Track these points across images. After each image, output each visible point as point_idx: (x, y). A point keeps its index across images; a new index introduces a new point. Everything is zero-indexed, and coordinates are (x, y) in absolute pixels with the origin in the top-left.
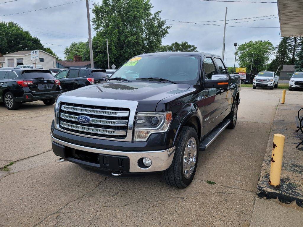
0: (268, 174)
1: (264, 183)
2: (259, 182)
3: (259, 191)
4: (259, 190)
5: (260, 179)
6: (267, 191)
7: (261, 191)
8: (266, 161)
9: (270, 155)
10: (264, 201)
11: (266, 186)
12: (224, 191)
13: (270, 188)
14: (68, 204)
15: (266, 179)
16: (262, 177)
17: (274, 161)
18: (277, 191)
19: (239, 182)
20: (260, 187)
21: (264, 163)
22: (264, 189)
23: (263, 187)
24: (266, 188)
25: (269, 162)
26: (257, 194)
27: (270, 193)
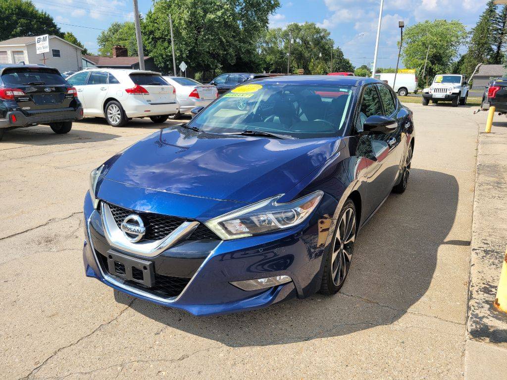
0: (488, 285)
1: (483, 307)
2: (472, 302)
3: (474, 324)
5: (474, 296)
6: (492, 327)
7: (478, 326)
8: (477, 251)
10: (485, 345)
11: (488, 312)
13: (499, 319)
15: (486, 295)
16: (477, 291)
20: (476, 316)
22: (485, 320)
23: (484, 317)
24: (491, 318)
25: (484, 255)
26: (469, 330)
27: (502, 331)
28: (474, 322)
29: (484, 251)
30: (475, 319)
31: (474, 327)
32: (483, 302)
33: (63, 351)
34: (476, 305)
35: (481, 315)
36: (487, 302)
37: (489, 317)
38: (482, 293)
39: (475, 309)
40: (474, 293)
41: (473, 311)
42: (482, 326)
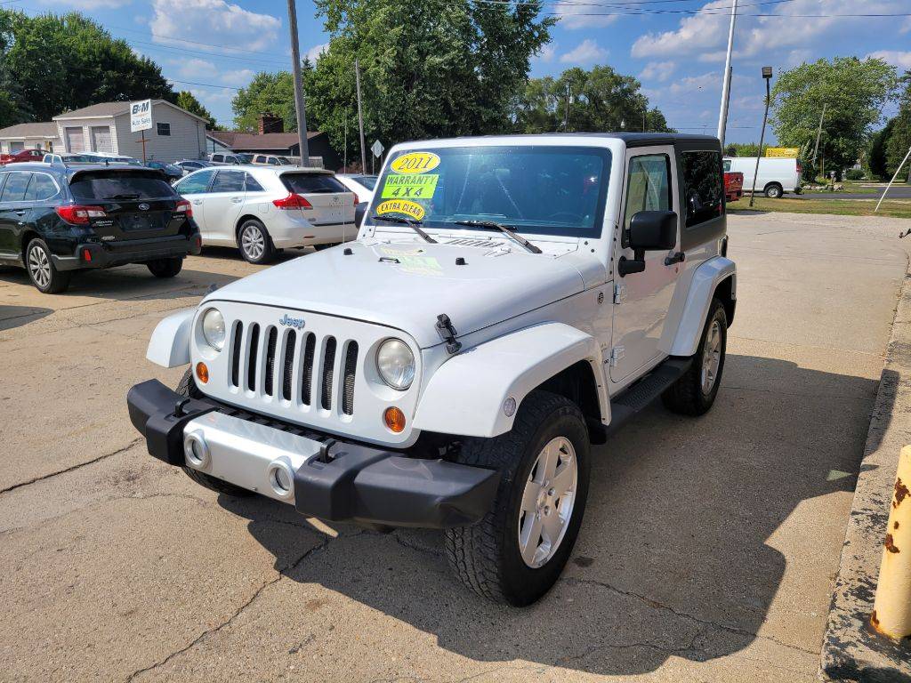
0: (868, 582)
1: (850, 625)
2: (834, 615)
3: (831, 656)
4: (834, 652)
5: (838, 603)
6: (861, 662)
7: (838, 660)
8: (859, 517)
11: (859, 635)
12: (698, 642)
13: (876, 649)
15: (860, 602)
16: (845, 595)
17: (895, 550)
18: (904, 664)
19: (758, 603)
20: (836, 641)
22: (851, 650)
23: (849, 643)
24: (861, 647)
25: (871, 524)
26: (824, 667)
27: (878, 670)
28: (832, 652)
29: (872, 517)
30: (833, 647)
31: (831, 661)
32: (853, 616)
33: (141, 675)
34: (838, 620)
35: (843, 640)
36: (860, 616)
37: (858, 643)
38: (854, 598)
39: (835, 628)
40: (840, 597)
41: (832, 632)
42: (844, 661)
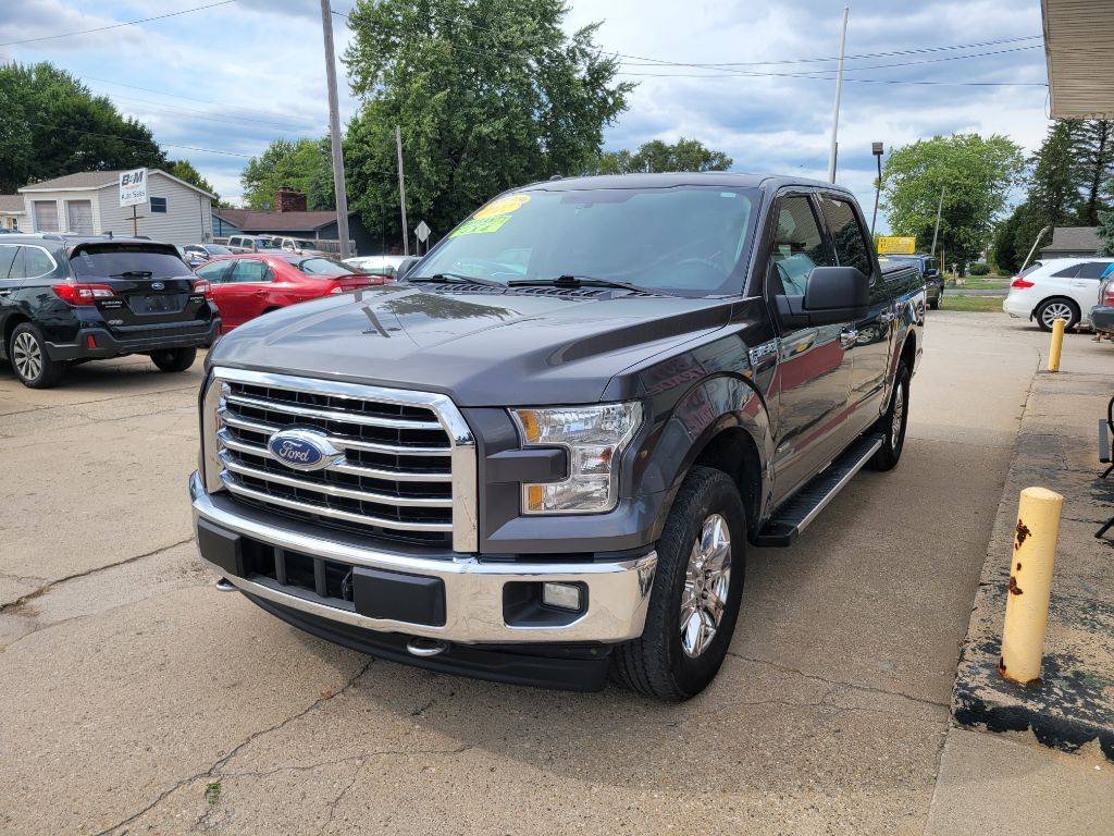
0: (995, 639)
1: (978, 673)
2: (962, 666)
3: (960, 701)
4: (963, 696)
5: (966, 657)
6: (989, 702)
7: (967, 703)
8: (987, 587)
9: (1004, 565)
10: (979, 736)
11: (987, 681)
12: (829, 698)
13: (1003, 691)
14: (248, 740)
15: (987, 655)
16: (973, 650)
17: (1019, 592)
18: (1030, 702)
19: (886, 666)
20: (965, 686)
21: (980, 594)
22: (978, 693)
23: (977, 687)
24: (988, 690)
25: (998, 593)
26: (954, 712)
27: (1004, 708)
28: (961, 696)
29: (1000, 587)
30: (962, 691)
31: (960, 705)
32: (981, 666)
34: (966, 670)
35: (972, 685)
36: (987, 666)
37: (986, 687)
38: (982, 652)
39: (964, 676)
40: (968, 652)
41: (960, 679)
42: (973, 703)
